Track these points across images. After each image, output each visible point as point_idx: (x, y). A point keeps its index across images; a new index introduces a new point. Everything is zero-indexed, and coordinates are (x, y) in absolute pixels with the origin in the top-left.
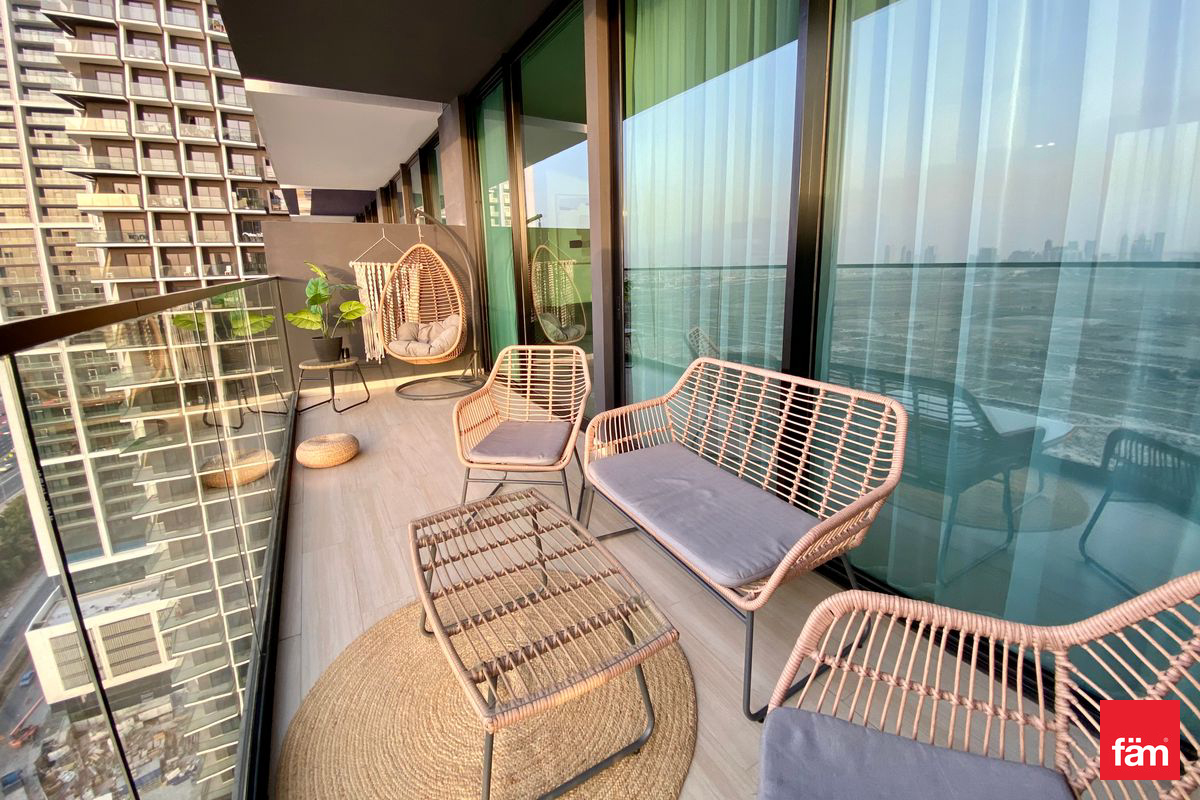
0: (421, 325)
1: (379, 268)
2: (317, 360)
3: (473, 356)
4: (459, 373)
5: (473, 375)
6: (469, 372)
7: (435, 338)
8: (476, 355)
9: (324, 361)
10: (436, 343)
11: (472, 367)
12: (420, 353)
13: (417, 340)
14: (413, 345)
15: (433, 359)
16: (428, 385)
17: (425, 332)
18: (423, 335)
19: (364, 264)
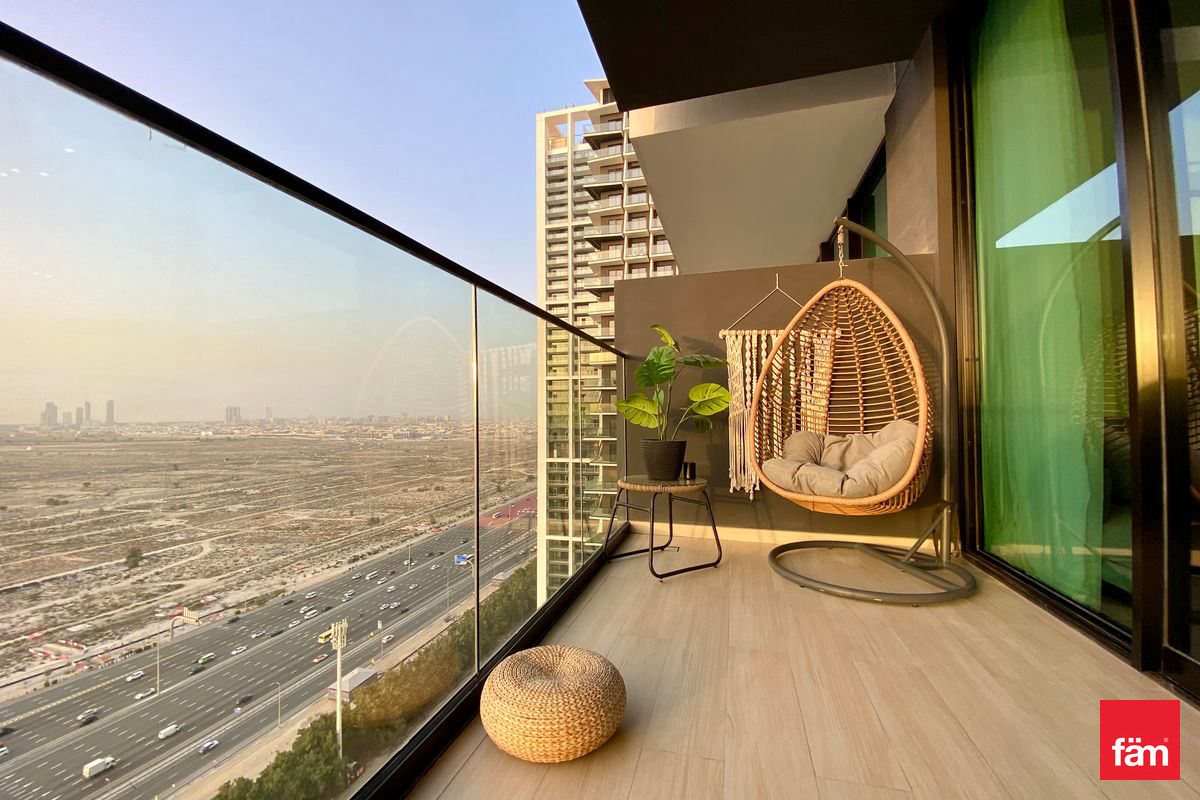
0: (829, 439)
1: (764, 338)
2: (646, 477)
3: (939, 511)
4: (907, 543)
5: (939, 555)
6: (928, 546)
7: (856, 461)
8: (946, 512)
9: (655, 478)
10: (858, 471)
11: (936, 535)
12: (821, 489)
13: (817, 463)
14: (809, 471)
15: (850, 505)
16: (835, 555)
17: (837, 450)
18: (832, 455)
19: (740, 333)
